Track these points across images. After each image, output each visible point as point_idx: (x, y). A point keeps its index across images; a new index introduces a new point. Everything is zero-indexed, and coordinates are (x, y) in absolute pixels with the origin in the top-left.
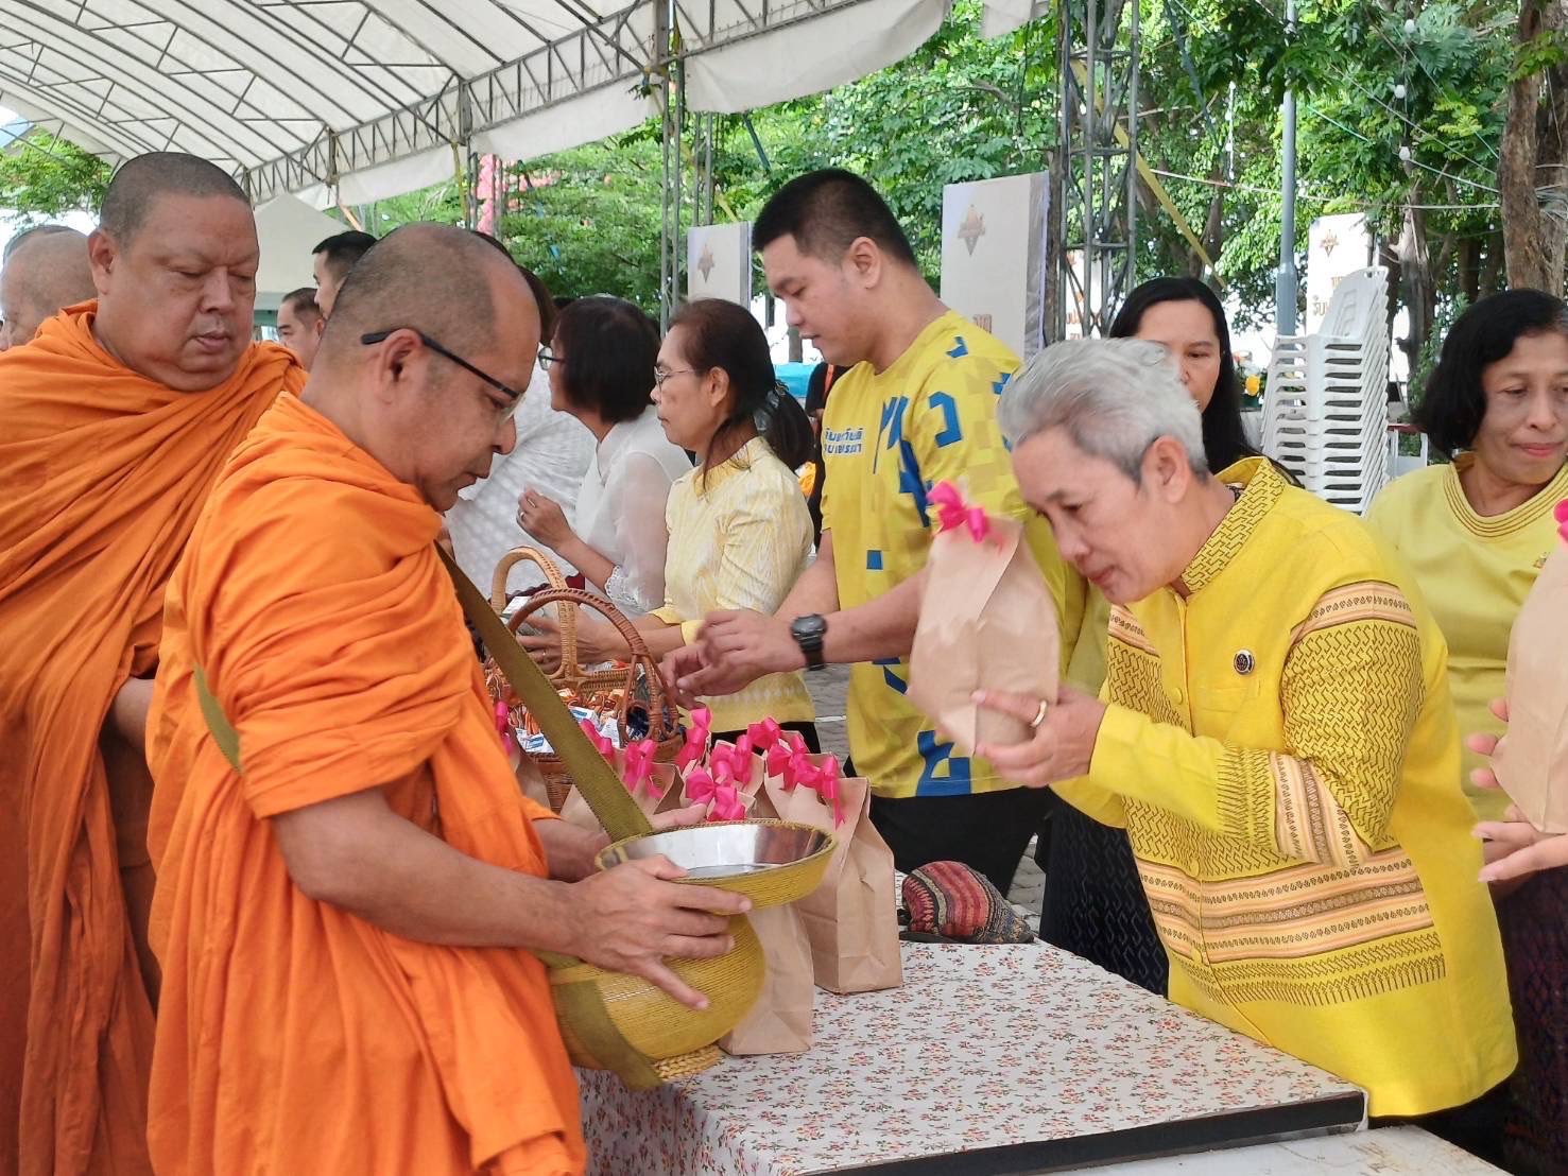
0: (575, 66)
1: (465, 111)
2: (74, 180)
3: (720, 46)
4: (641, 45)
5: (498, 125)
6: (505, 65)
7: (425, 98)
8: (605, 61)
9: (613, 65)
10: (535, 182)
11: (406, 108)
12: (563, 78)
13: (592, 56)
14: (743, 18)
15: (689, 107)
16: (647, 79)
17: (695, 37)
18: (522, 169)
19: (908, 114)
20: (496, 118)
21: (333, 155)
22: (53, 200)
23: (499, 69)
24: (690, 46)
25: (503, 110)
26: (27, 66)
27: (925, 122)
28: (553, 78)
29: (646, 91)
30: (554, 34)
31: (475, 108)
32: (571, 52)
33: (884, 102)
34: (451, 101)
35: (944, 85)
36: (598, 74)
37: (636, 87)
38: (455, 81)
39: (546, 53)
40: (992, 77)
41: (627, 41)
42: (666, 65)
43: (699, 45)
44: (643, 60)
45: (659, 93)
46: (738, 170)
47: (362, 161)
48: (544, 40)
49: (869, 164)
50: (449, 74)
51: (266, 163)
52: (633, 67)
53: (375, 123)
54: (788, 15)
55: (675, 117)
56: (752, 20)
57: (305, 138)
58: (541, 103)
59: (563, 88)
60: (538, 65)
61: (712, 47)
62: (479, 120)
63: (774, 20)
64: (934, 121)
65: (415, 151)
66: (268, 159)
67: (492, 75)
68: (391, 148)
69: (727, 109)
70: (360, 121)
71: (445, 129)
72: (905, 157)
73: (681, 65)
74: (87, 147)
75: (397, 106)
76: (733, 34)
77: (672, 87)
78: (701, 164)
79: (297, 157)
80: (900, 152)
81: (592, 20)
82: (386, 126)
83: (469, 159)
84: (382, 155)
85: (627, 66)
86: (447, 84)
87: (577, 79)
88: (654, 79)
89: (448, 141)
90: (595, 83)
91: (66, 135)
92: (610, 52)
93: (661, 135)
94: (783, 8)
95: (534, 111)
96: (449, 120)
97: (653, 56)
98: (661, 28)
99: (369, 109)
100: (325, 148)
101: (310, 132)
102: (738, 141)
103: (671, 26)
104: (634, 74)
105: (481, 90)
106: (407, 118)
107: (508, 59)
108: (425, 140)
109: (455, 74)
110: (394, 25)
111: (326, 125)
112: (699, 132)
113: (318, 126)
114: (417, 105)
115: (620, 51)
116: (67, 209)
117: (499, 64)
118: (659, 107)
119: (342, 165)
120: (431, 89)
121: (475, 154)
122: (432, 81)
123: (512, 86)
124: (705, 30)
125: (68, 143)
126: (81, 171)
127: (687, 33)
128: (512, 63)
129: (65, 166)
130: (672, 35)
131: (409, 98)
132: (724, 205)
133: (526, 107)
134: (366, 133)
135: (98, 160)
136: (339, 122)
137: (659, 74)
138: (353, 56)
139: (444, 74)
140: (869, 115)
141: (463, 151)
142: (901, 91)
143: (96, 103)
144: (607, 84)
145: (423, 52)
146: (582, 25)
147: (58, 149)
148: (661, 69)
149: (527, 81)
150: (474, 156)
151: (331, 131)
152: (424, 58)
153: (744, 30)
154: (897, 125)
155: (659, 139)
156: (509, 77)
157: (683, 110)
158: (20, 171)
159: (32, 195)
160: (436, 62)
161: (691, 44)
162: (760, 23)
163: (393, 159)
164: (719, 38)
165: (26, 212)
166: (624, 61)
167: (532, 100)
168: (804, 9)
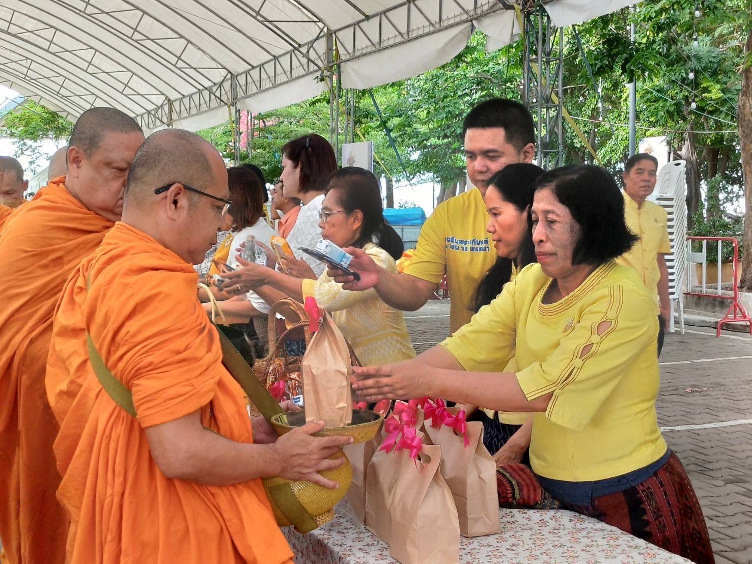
0: (287, 68)
1: (233, 89)
2: (46, 124)
3: (358, 57)
4: (320, 57)
5: (250, 96)
6: (253, 67)
7: (215, 84)
8: (302, 65)
9: (306, 66)
10: (267, 124)
11: (206, 89)
12: (281, 74)
13: (295, 62)
14: (369, 44)
15: (342, 87)
16: (323, 73)
17: (346, 53)
18: (261, 117)
19: (447, 90)
20: (249, 93)
21: (170, 111)
22: (36, 133)
23: (250, 70)
24: (343, 58)
25: (253, 89)
26: (25, 70)
27: (455, 93)
28: (277, 74)
29: (322, 79)
30: (277, 52)
31: (239, 88)
32: (285, 61)
33: (436, 83)
34: (227, 85)
35: (465, 75)
36: (299, 71)
37: (317, 77)
38: (229, 75)
39: (273, 62)
40: (488, 71)
41: (312, 55)
42: (332, 67)
43: (348, 57)
44: (320, 64)
45: (328, 80)
46: (366, 116)
47: (184, 114)
48: (272, 55)
49: (429, 113)
50: (226, 72)
51: (138, 115)
52: (316, 68)
53: (191, 96)
54: (391, 42)
55: (336, 92)
56: (373, 45)
57: (156, 103)
58: (271, 85)
59: (282, 78)
60: (270, 67)
61: (354, 58)
62: (241, 94)
63: (385, 44)
64: (460, 93)
65: (210, 109)
66: (139, 113)
67: (247, 73)
68: (198, 107)
69: (361, 87)
70: (183, 95)
71: (224, 98)
72: (447, 110)
73: (339, 67)
74: (53, 109)
75: (201, 88)
76: (364, 52)
77: (335, 78)
78: (348, 114)
79: (153, 112)
80: (444, 107)
81: (296, 46)
82: (196, 97)
83: (236, 113)
84: (194, 111)
85: (313, 67)
86: (225, 77)
87: (288, 74)
88: (326, 73)
89: (226, 104)
90: (297, 76)
91: (42, 103)
92: (304, 61)
93: (329, 100)
94: (389, 39)
95: (267, 89)
96: (226, 94)
97: (325, 62)
98: (329, 49)
99: (188, 90)
100: (166, 108)
101: (160, 100)
102: (366, 102)
103: (334, 48)
104: (316, 71)
105: (242, 79)
106: (206, 94)
107: (255, 65)
108: (214, 103)
109: (230, 72)
110: (200, 49)
111: (167, 97)
112: (347, 98)
113: (163, 98)
114: (211, 87)
115: (309, 60)
116: (42, 138)
117: (250, 67)
118: (329, 87)
119: (174, 116)
120: (218, 80)
121: (239, 110)
122: (218, 75)
123: (256, 78)
124: (350, 50)
125: (43, 107)
126: (50, 120)
127: (342, 51)
128: (257, 67)
129: (42, 118)
130: (334, 52)
131: (207, 84)
132: (359, 133)
133: (264, 87)
134: (186, 101)
135: (57, 115)
136: (174, 95)
137: (328, 71)
138: (180, 64)
139: (224, 72)
140: (429, 90)
141: (233, 109)
142: (445, 78)
143: (57, 88)
144: (303, 76)
145: (214, 62)
146: (292, 48)
147: (38, 110)
148: (329, 69)
149: (264, 75)
150: (238, 111)
151: (169, 100)
152: (214, 65)
153: (369, 50)
154: (443, 94)
155: (328, 102)
156: (255, 73)
157: (340, 88)
158: (20, 120)
159: (26, 131)
160: (220, 67)
161: (343, 55)
162: (377, 46)
163: (199, 113)
164: (357, 53)
165: (23, 140)
166: (311, 65)
167: (267, 84)
168: (399, 39)
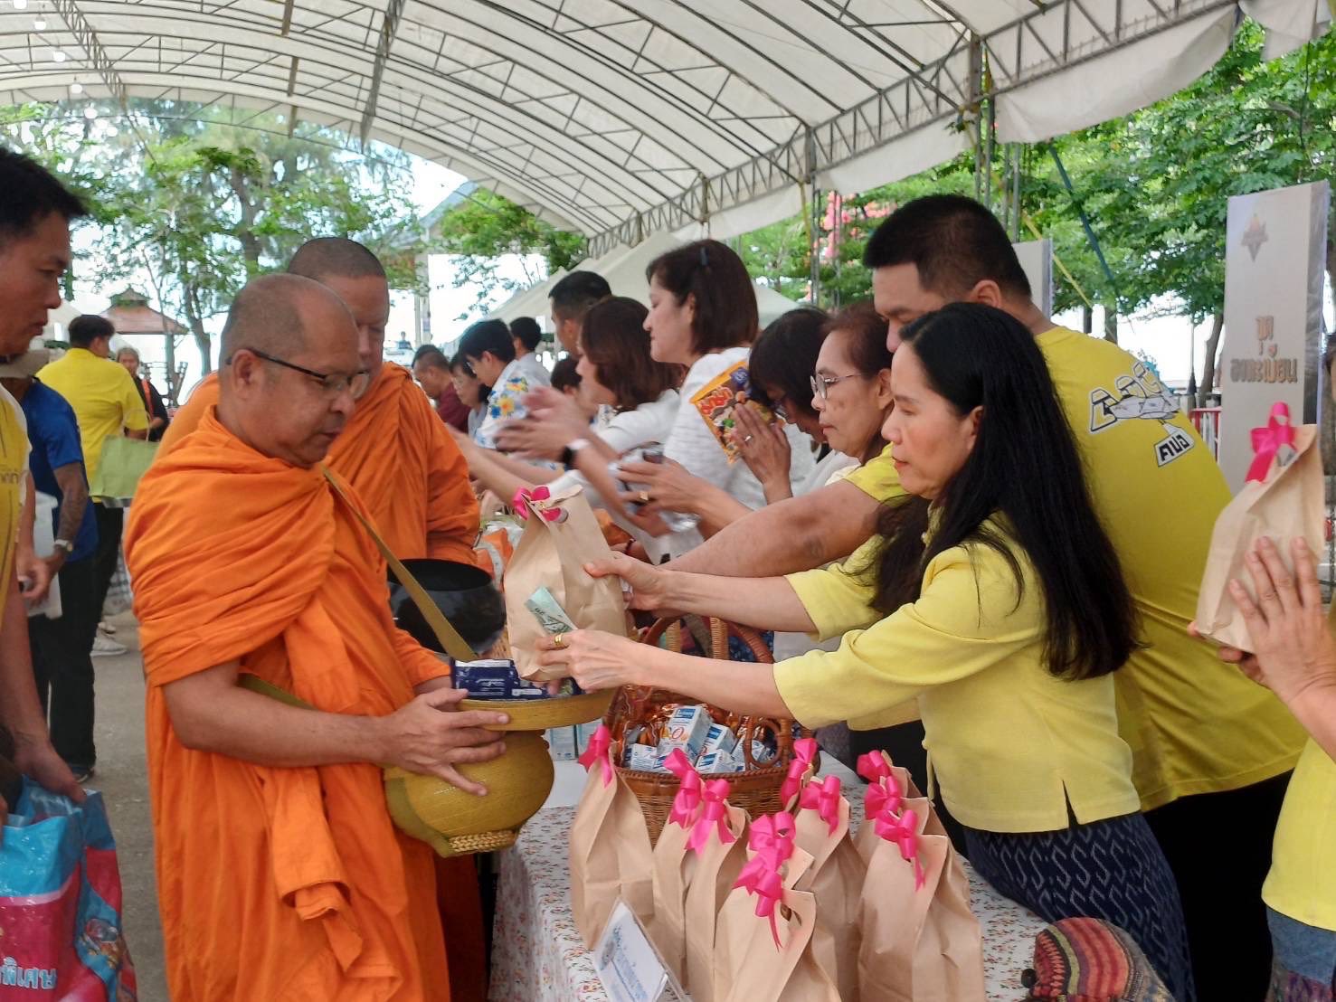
0: (901, 109)
1: (810, 154)
2: (507, 227)
3: (1026, 83)
4: (957, 87)
5: (837, 165)
6: (843, 112)
7: (778, 145)
8: (926, 103)
9: (933, 106)
10: (870, 214)
11: (762, 155)
12: (891, 121)
13: (916, 100)
14: (1046, 56)
15: (999, 140)
16: (961, 116)
17: (1003, 76)
18: (859, 202)
19: (1204, 136)
20: (836, 159)
21: (706, 198)
22: (489, 245)
23: (838, 117)
24: (999, 85)
25: (842, 151)
26: (467, 136)
27: (1220, 141)
28: (883, 122)
29: (961, 128)
30: (884, 83)
31: (818, 151)
32: (897, 97)
33: (1181, 126)
34: (799, 146)
35: (1238, 108)
36: (921, 115)
37: (951, 125)
38: (803, 129)
39: (876, 102)
40: (1283, 98)
41: (945, 85)
42: (979, 104)
43: (1007, 84)
44: (959, 101)
45: (972, 128)
46: (1044, 194)
47: (729, 202)
48: (875, 88)
49: (1166, 182)
50: (797, 122)
51: (654, 207)
52: (950, 107)
53: (739, 169)
54: (1086, 51)
55: (986, 152)
56: (1053, 58)
57: (684, 185)
58: (873, 143)
59: (892, 129)
60: (871, 111)
61: (1019, 84)
62: (822, 161)
63: (1075, 56)
64: (1230, 141)
65: (771, 191)
66: (655, 204)
67: (833, 122)
68: (751, 188)
69: (1032, 138)
70: (727, 169)
71: (794, 171)
72: (1199, 176)
73: (992, 102)
74: (517, 201)
75: (755, 154)
76: (1037, 72)
77: (984, 124)
78: (1009, 187)
79: (677, 201)
80: (1196, 170)
81: (915, 68)
82: (748, 171)
83: (814, 195)
84: (744, 195)
85: (945, 107)
86: (796, 132)
87: (903, 120)
88: (967, 116)
89: (796, 181)
90: (918, 122)
91: (500, 191)
92: (930, 95)
93: (974, 165)
94: (1082, 45)
95: (866, 151)
96: (798, 163)
97: (967, 96)
98: (975, 71)
99: (734, 158)
100: (699, 192)
101: (687, 179)
102: (1045, 169)
103: (984, 69)
104: (950, 113)
105: (824, 135)
106: (764, 164)
107: (845, 107)
108: (779, 180)
109: (803, 122)
110: (751, 84)
111: (699, 173)
112: (1007, 162)
113: (693, 174)
114: (772, 152)
115: (939, 95)
116: (501, 251)
117: (838, 112)
118: (972, 141)
119: (712, 206)
120: (783, 138)
121: (819, 191)
122: (783, 129)
123: (848, 130)
124: (1012, 70)
125: (501, 198)
126: (512, 221)
127: (996, 73)
128: (849, 110)
129: (501, 218)
130: (983, 77)
131: (765, 146)
132: (1031, 226)
133: (860, 147)
134: (732, 177)
135: (524, 210)
136: (711, 170)
137: (972, 111)
138: (717, 113)
139: (793, 123)
140: (1168, 139)
141: (808, 189)
142: (1197, 114)
143: (520, 164)
144: (929, 123)
145: (776, 106)
146: (906, 74)
147: (494, 203)
148: (974, 107)
149: (861, 126)
150: (816, 193)
151: (704, 178)
152: (777, 111)
153: (1046, 68)
154: (1192, 146)
155: (972, 169)
156: (846, 123)
157: (993, 143)
158: (464, 222)
159: (474, 242)
160: (786, 114)
161: (1000, 81)
162: (1061, 60)
163: (753, 199)
164: (1025, 76)
165: (469, 255)
166: (943, 103)
167: (865, 141)
168: (1100, 45)
